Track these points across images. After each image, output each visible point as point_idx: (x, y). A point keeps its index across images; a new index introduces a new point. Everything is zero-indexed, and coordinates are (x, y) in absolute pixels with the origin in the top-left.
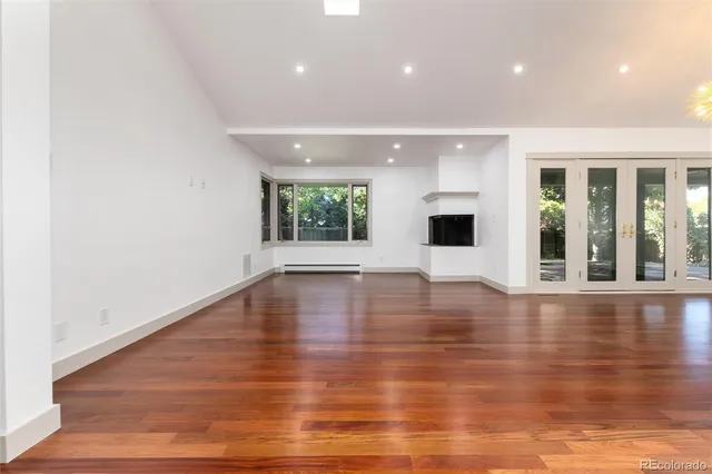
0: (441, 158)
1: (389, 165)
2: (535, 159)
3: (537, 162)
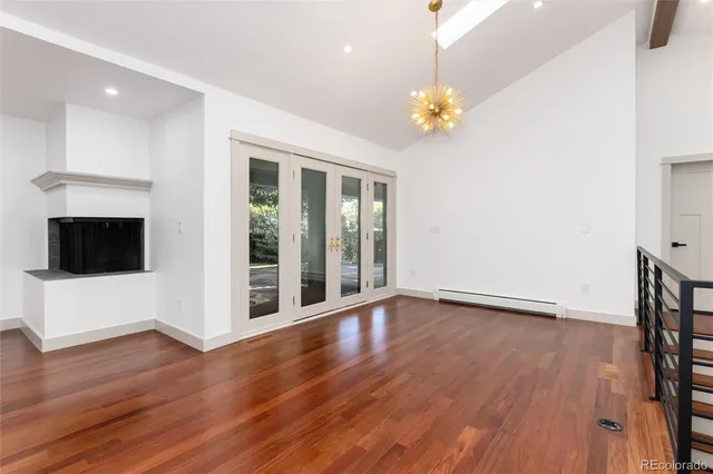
2: (241, 142)
3: (243, 147)
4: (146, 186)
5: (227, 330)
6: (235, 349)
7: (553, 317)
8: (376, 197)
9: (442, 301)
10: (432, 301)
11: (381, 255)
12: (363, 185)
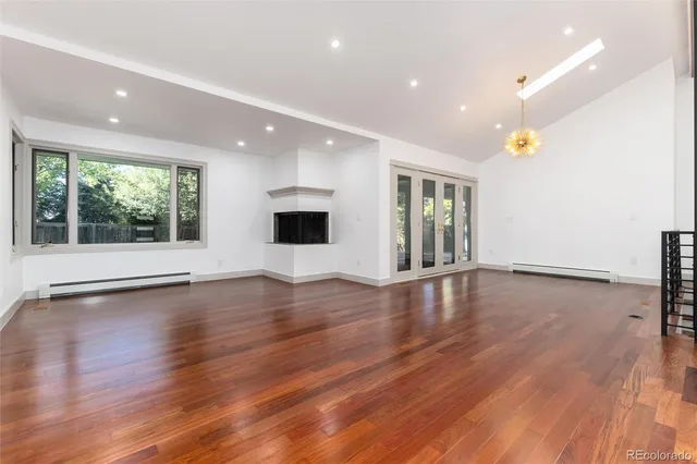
0: (300, 152)
1: (239, 150)
2: (395, 165)
3: (396, 169)
4: (329, 193)
5: (388, 277)
6: (391, 288)
7: (607, 282)
8: (446, 196)
9: (515, 272)
10: (508, 272)
11: (450, 245)
12: (456, 189)
